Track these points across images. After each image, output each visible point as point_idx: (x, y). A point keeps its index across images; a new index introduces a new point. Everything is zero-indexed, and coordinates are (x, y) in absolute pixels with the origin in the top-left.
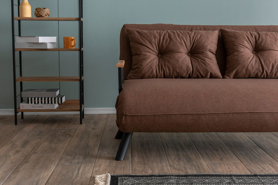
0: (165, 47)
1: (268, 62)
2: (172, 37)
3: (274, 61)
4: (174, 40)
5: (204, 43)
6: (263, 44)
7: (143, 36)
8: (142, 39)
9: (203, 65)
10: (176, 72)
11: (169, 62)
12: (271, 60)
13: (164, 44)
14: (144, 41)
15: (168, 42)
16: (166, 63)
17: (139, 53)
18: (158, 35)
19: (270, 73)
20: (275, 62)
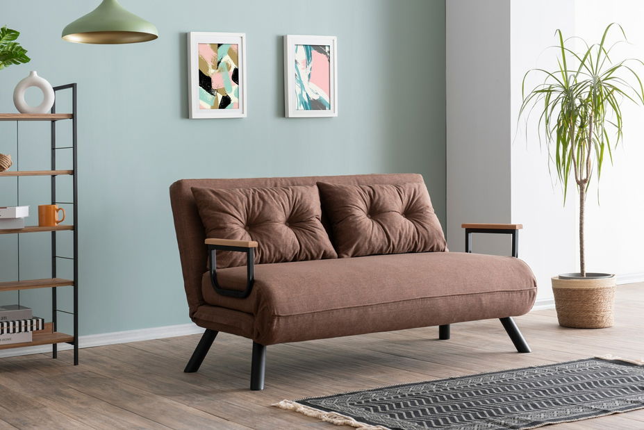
0: (257, 214)
1: (394, 230)
2: (266, 198)
3: (400, 228)
4: (270, 202)
5: (309, 206)
6: (381, 204)
7: (224, 199)
8: (224, 203)
9: (314, 239)
10: (279, 252)
11: (269, 237)
12: (396, 227)
13: (256, 209)
14: (228, 207)
15: (261, 205)
16: (265, 240)
17: (221, 225)
18: (244, 196)
19: (398, 245)
20: (403, 229)
